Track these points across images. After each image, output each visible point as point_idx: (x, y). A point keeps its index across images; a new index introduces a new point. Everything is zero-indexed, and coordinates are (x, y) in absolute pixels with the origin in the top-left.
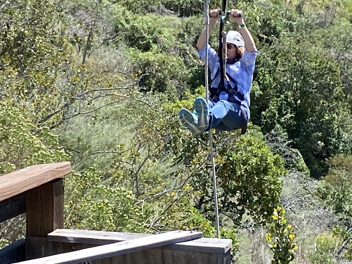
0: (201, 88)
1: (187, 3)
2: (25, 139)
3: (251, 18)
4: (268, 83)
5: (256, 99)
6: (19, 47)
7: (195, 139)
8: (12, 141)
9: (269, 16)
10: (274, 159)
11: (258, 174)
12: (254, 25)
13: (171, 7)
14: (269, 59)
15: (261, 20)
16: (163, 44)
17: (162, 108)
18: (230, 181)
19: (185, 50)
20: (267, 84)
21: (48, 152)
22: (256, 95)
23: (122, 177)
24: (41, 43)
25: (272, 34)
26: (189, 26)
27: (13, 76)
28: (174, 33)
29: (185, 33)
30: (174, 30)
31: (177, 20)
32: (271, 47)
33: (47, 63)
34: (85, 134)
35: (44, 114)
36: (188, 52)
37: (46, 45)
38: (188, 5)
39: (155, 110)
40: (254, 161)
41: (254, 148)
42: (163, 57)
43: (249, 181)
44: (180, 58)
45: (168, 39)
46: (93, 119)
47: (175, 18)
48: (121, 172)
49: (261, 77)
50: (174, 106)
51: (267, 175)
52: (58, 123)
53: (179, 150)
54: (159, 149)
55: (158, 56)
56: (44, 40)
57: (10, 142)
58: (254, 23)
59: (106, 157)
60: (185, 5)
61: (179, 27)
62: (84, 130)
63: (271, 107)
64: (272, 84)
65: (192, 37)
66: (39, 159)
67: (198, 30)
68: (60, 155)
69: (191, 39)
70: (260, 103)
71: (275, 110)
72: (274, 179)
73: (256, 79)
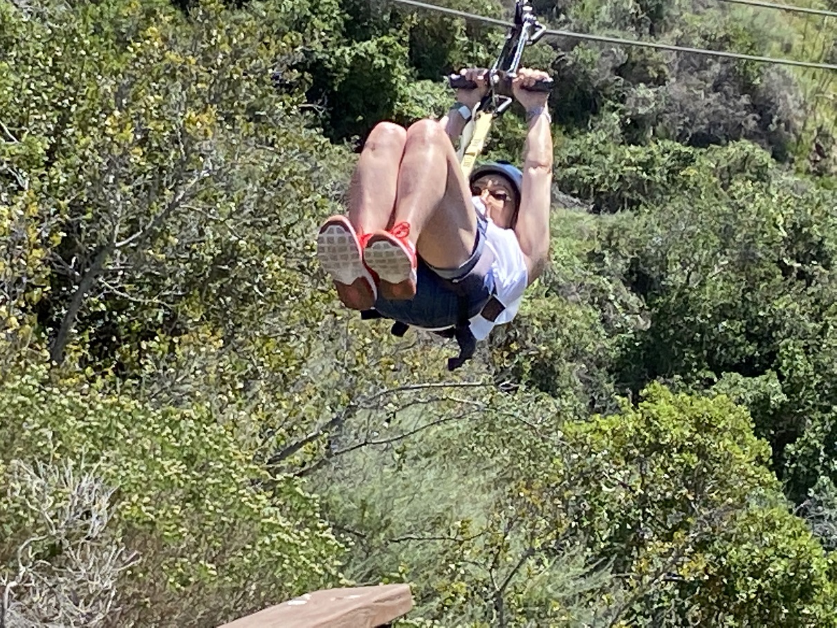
0: (654, 387)
1: (611, 180)
2: (242, 504)
3: (764, 219)
4: (801, 374)
5: (771, 413)
6: (225, 280)
7: (640, 511)
8: (211, 508)
9: (806, 215)
10: (829, 564)
11: (787, 601)
12: (772, 238)
13: (573, 189)
14: (805, 317)
15: (788, 226)
16: (553, 275)
17: (560, 434)
18: (721, 614)
19: (602, 291)
20: (798, 378)
21: (294, 536)
22: (772, 402)
23: (462, 599)
24: (277, 270)
25: (814, 259)
26: (616, 235)
27: (213, 350)
28: (578, 250)
29: (606, 252)
30: (579, 242)
31: (589, 221)
32: (810, 290)
33: (289, 318)
34: (378, 492)
35: (283, 443)
36: (612, 297)
37: (288, 277)
38: (613, 185)
39: (542, 438)
40: (780, 568)
41: (780, 537)
42: (552, 306)
43: (766, 617)
44: (591, 311)
45: (563, 264)
46: (397, 456)
47: (581, 215)
48: (462, 587)
49: (784, 361)
50: (589, 429)
51: (811, 604)
52: (314, 464)
53: (601, 536)
54: (558, 533)
55: (540, 304)
56: (283, 263)
57: (208, 510)
58: (772, 231)
59: (426, 550)
60: (606, 183)
61: (591, 238)
62: (375, 484)
63: (808, 434)
64: (812, 378)
65: (622, 261)
66: (272, 552)
67: (637, 246)
68: (321, 544)
69: (621, 265)
70: (781, 424)
71: (817, 442)
72: (828, 612)
73: (773, 365)
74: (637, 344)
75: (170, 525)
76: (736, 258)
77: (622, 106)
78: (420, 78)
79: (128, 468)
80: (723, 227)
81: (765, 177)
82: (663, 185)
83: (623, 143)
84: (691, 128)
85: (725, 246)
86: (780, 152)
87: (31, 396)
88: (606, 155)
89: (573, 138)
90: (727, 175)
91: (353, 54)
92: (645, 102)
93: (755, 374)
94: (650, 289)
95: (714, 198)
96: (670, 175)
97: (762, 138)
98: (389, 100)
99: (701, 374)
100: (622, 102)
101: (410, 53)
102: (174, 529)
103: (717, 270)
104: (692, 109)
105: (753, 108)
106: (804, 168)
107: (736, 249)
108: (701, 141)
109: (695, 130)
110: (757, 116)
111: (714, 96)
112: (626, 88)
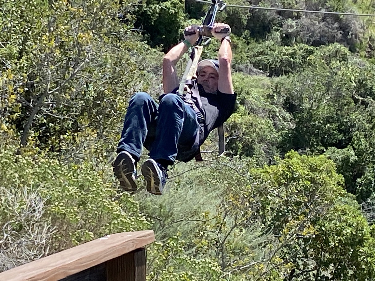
1: (277, 62)
2: (104, 206)
3: (345, 78)
4: (363, 147)
5: (350, 165)
6: (99, 108)
7: (285, 207)
8: (90, 207)
9: (364, 76)
10: (371, 229)
11: (353, 246)
12: (349, 86)
13: (260, 66)
14: (364, 122)
15: (356, 81)
16: (251, 105)
17: (249, 174)
18: (323, 253)
19: (274, 112)
20: (362, 149)
21: (128, 219)
22: (351, 160)
23: (206, 247)
24: (122, 103)
25: (369, 96)
26: (279, 86)
27: (92, 138)
28: (263, 93)
29: (275, 94)
30: (263, 90)
31: (265, 80)
32: (367, 109)
34: (167, 201)
36: (278, 114)
38: (277, 64)
39: (243, 176)
40: (348, 231)
41: (349, 217)
42: (251, 119)
43: (343, 253)
44: (269, 120)
45: (256, 100)
46: (176, 184)
47: (264, 78)
48: (206, 242)
49: (356, 142)
50: (262, 171)
51: (363, 247)
53: (268, 219)
54: (247, 217)
55: (246, 118)
56: (125, 100)
58: (349, 84)
59: (189, 226)
60: (274, 63)
61: (268, 88)
63: (367, 174)
64: (368, 149)
65: (282, 98)
66: (119, 227)
67: (289, 91)
68: (140, 223)
69: (281, 100)
70: (355, 170)
71: (371, 177)
72: (371, 251)
73: (350, 144)
74: (290, 135)
75: (73, 215)
76: (333, 96)
77: (281, 29)
78: (190, 18)
79: (53, 190)
80: (327, 82)
81: (346, 60)
82: (300, 64)
83: (282, 46)
84: (312, 38)
85: (328, 90)
86: (353, 48)
87: (10, 159)
88: (274, 51)
89: (259, 44)
90: (328, 59)
91: (160, 7)
92: (292, 26)
93: (342, 147)
94: (295, 111)
95: (323, 69)
96: (303, 60)
97: (344, 42)
98: (176, 28)
99: (318, 148)
100: (281, 27)
101: (185, 7)
102: (75, 217)
103: (325, 102)
104: (313, 29)
105: (340, 28)
106: (364, 55)
107: (333, 92)
108: (317, 44)
109: (314, 39)
110: (342, 32)
111: (322, 24)
112: (283, 21)
